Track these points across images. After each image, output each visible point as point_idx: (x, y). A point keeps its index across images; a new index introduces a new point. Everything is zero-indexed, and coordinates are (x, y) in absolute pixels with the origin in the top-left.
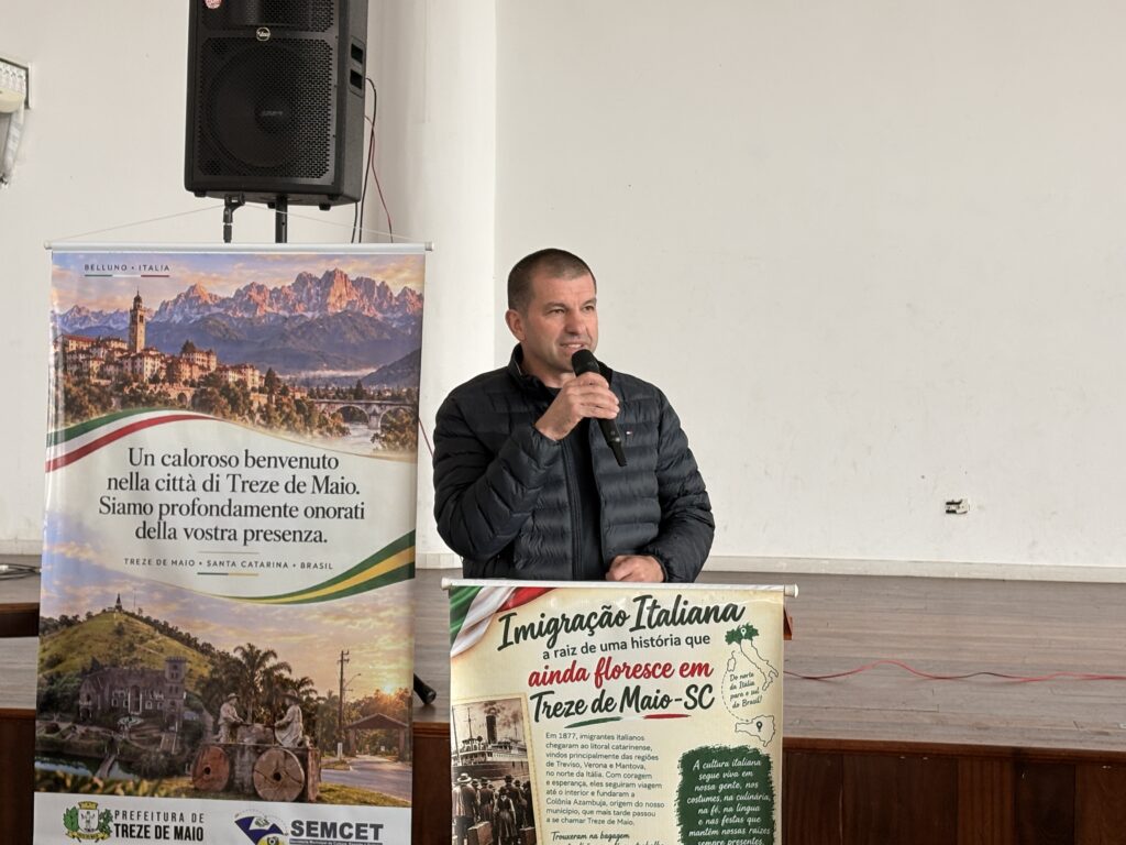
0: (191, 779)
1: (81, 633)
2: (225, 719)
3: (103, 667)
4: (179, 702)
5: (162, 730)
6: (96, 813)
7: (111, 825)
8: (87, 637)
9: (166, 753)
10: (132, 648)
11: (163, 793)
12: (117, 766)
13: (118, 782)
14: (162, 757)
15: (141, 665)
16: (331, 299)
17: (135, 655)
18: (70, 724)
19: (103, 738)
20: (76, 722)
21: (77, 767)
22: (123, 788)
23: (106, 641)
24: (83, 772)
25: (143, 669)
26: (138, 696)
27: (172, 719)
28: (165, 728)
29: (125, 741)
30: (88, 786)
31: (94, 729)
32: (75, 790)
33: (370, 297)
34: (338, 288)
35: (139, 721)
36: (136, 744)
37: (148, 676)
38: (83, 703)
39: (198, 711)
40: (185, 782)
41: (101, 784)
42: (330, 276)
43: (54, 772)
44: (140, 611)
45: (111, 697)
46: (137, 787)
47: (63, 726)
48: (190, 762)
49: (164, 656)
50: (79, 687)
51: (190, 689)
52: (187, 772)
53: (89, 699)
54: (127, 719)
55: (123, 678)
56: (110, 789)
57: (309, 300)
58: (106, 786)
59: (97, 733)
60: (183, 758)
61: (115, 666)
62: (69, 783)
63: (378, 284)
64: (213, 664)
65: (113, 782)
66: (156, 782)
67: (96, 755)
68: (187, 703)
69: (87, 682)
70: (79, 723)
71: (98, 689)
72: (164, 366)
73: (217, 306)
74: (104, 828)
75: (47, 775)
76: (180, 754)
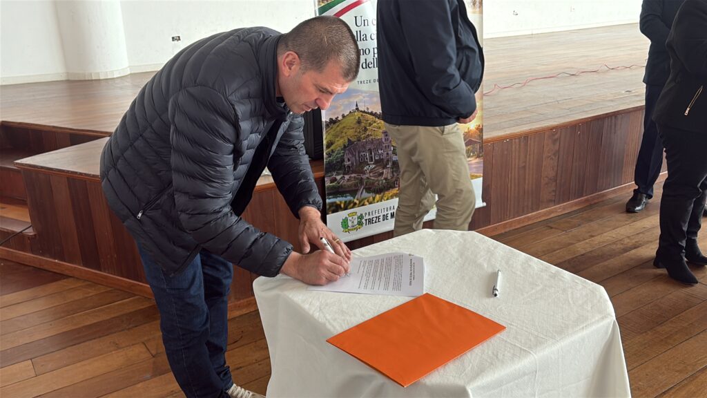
1: (341, 126)
3: (354, 142)
4: (390, 152)
5: (384, 168)
6: (356, 217)
7: (363, 221)
8: (344, 127)
9: (386, 179)
10: (366, 129)
11: (386, 199)
12: (364, 191)
13: (365, 199)
14: (384, 181)
15: (371, 137)
17: (368, 133)
18: (342, 176)
19: (357, 179)
20: (344, 174)
21: (346, 197)
22: (368, 201)
23: (353, 128)
24: (349, 198)
25: (372, 139)
26: (371, 154)
27: (388, 161)
28: (384, 167)
29: (368, 178)
30: (352, 204)
31: (353, 175)
32: (346, 208)
35: (374, 166)
36: (373, 178)
37: (375, 142)
38: (347, 163)
41: (357, 202)
43: (335, 202)
44: (368, 109)
45: (359, 158)
46: (374, 199)
47: (338, 178)
49: (381, 131)
50: (344, 155)
53: (349, 160)
54: (368, 167)
55: (363, 146)
56: (362, 203)
58: (360, 203)
59: (355, 177)
60: (394, 179)
61: (359, 140)
62: (342, 206)
65: (363, 200)
66: (382, 194)
67: (354, 188)
69: (347, 152)
70: (346, 174)
71: (352, 154)
74: (360, 223)
75: (332, 204)
76: (392, 178)
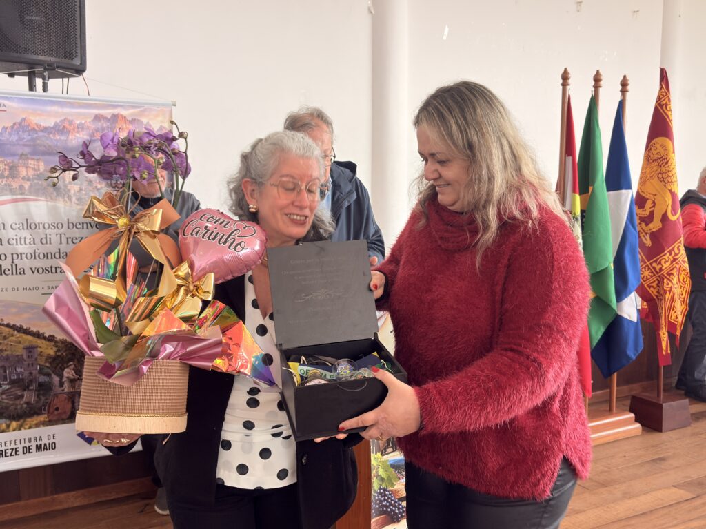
0: (46, 416)
2: (68, 378)
4: (35, 372)
5: (24, 390)
9: (27, 403)
11: (27, 427)
14: (25, 406)
15: (7, 353)
17: (1, 347)
25: (7, 355)
26: (5, 372)
27: (31, 382)
28: (26, 388)
34: (121, 124)
35: (8, 387)
36: (6, 401)
37: (11, 359)
39: (49, 375)
40: (42, 418)
42: (115, 117)
44: (2, 320)
46: (8, 426)
48: (44, 406)
49: (22, 346)
51: (42, 363)
52: (43, 412)
57: (103, 130)
60: (41, 404)
63: (145, 123)
64: (57, 347)
66: (22, 421)
68: (40, 372)
72: (7, 167)
73: (42, 131)
76: (37, 402)
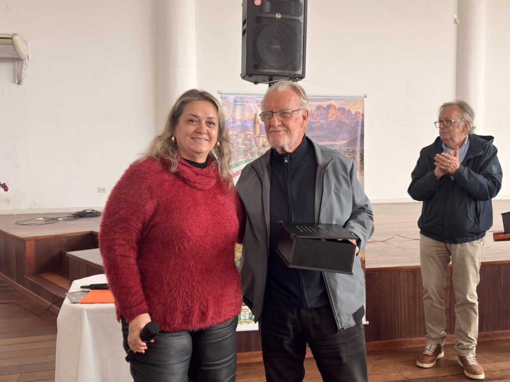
16: (330, 115)
33: (344, 115)
34: (332, 111)
42: (329, 107)
57: (322, 115)
63: (347, 110)
74: (251, 318)
